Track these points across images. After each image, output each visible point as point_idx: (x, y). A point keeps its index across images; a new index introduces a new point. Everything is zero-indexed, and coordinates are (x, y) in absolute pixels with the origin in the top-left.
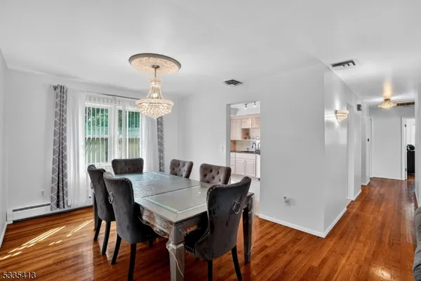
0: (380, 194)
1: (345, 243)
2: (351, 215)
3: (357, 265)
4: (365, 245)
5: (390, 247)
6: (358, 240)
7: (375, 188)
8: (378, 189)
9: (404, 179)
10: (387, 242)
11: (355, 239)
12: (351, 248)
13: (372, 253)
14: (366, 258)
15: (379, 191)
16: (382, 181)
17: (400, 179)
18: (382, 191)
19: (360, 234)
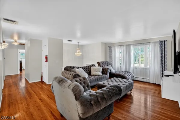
0: (14, 82)
1: (13, 108)
2: (7, 96)
3: (25, 112)
4: (22, 104)
5: (30, 99)
6: (18, 104)
7: (10, 80)
8: (11, 80)
9: (19, 74)
10: (28, 98)
11: (16, 104)
12: (17, 108)
13: (26, 104)
14: (26, 108)
15: (12, 81)
16: (11, 76)
17: (17, 74)
18: (13, 80)
19: (17, 101)
